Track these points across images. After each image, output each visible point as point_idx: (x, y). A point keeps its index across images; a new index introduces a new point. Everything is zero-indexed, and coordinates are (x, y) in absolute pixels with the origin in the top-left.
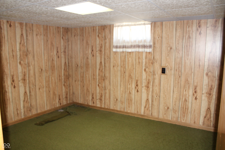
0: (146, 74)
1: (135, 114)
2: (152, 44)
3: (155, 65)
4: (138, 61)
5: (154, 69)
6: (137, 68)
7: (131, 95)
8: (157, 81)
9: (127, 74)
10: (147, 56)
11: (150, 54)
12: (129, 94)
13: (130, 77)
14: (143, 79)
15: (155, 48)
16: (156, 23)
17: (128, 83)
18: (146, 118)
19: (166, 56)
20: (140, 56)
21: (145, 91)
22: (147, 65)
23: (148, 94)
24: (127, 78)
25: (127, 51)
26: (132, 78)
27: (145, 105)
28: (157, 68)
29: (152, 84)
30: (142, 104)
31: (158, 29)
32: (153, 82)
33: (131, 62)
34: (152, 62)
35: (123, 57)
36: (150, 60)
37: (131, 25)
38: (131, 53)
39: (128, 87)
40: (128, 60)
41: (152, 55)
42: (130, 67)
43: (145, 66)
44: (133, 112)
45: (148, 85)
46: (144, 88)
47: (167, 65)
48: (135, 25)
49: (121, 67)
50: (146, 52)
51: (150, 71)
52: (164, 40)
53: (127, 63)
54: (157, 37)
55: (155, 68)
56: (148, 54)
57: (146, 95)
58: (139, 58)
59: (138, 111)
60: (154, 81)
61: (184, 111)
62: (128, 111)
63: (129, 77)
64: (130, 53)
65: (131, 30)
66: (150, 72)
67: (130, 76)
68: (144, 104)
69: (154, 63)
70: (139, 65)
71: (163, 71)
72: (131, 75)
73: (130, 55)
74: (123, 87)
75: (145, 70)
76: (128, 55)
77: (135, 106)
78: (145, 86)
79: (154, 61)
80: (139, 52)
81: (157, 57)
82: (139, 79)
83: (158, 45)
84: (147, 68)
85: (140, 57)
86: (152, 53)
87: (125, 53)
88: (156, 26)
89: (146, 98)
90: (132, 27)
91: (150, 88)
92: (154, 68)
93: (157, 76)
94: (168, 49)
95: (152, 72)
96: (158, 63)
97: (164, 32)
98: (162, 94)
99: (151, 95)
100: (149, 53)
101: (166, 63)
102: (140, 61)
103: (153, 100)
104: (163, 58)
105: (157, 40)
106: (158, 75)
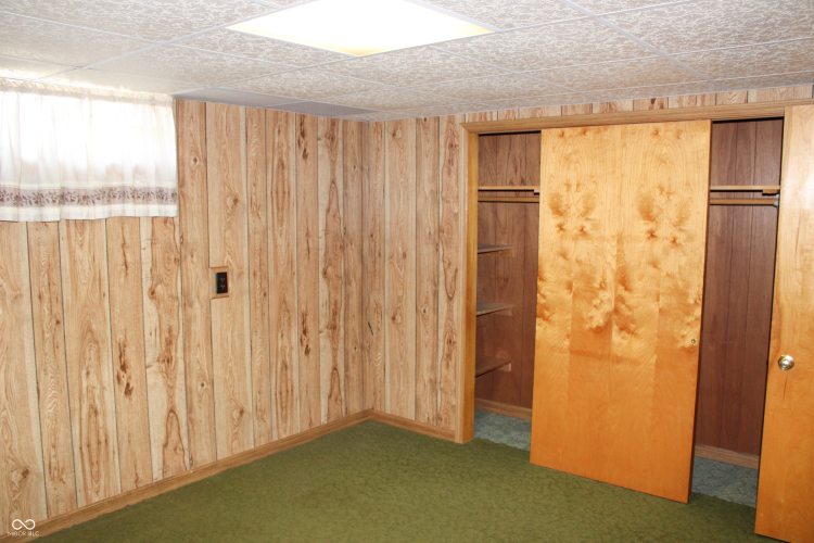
0: (158, 308)
1: (129, 494)
2: (170, 184)
3: (190, 266)
4: (120, 260)
5: (185, 283)
6: (116, 290)
7: (100, 418)
8: (198, 328)
9: (72, 327)
10: (158, 234)
11: (168, 225)
12: (90, 416)
13: (89, 336)
14: (147, 334)
15: (185, 202)
16: (183, 105)
17: (81, 368)
18: (175, 486)
19: (223, 228)
20: (127, 236)
21: (160, 380)
22: (161, 270)
23: (171, 388)
24: (73, 346)
25: (72, 217)
26: (97, 342)
27: (162, 437)
28: (197, 276)
29: (184, 344)
30: (152, 438)
31: (191, 128)
32: (187, 334)
33: (87, 267)
34: (178, 257)
35: (43, 249)
36: (168, 248)
37: (92, 96)
38: (88, 227)
39: (81, 389)
40: (73, 262)
41: (177, 228)
42: (83, 294)
43: (153, 278)
44: (116, 489)
45: (168, 350)
46: (155, 366)
47: (228, 261)
48: (112, 98)
49: (35, 299)
50: (153, 219)
51: (174, 293)
52: (213, 170)
53: (66, 274)
54: (188, 158)
55: (188, 278)
56: (159, 225)
57: (165, 396)
58: (123, 245)
59: (141, 476)
60: (189, 330)
61: (284, 400)
62: (96, 499)
63: (83, 337)
64: (81, 224)
65: (91, 116)
66: (172, 296)
67: (88, 334)
68: (157, 434)
69: (186, 257)
70: (127, 274)
71: (222, 283)
72: (94, 327)
73: (82, 234)
74: (55, 396)
75: (153, 293)
76: (73, 237)
77: (123, 460)
78: (158, 361)
79: (183, 250)
80: (122, 220)
81: (194, 235)
82: (129, 335)
83: (193, 190)
84: (160, 282)
85: (128, 241)
86: (177, 221)
87: (53, 227)
88: (185, 115)
89: (165, 407)
90: (97, 103)
91: (176, 362)
92: (185, 278)
93: (197, 310)
94: (228, 203)
95: (180, 295)
96: (197, 257)
97: (211, 143)
98: (218, 373)
99: (184, 388)
100: (166, 220)
101: (225, 255)
102: (129, 258)
103: (192, 404)
104: (214, 236)
105: (192, 171)
106: (200, 302)
